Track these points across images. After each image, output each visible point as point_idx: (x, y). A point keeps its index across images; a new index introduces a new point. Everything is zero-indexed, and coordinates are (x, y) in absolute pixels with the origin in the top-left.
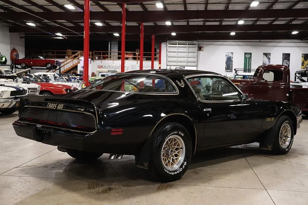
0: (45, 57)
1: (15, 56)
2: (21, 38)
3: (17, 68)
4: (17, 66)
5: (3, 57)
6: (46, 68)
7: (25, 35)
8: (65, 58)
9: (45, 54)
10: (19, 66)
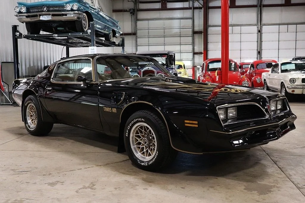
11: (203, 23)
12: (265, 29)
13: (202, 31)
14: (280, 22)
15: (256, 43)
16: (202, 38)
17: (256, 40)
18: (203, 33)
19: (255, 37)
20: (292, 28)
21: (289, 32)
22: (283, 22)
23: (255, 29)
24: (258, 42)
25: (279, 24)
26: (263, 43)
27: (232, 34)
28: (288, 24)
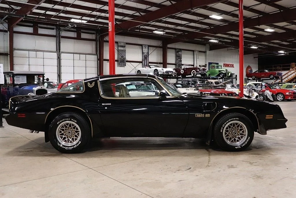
0: (269, 70)
1: (249, 72)
2: (254, 58)
3: (250, 80)
4: (249, 78)
5: (229, 73)
6: (269, 78)
7: (258, 55)
8: (290, 70)
9: (275, 68)
10: (251, 79)
11: (9, 46)
12: (63, 56)
13: (7, 54)
14: (74, 52)
15: (57, 67)
16: (8, 60)
17: (56, 65)
18: (9, 56)
19: (55, 62)
20: (83, 56)
21: (81, 60)
22: (76, 52)
23: (55, 55)
24: (58, 66)
25: (74, 53)
26: (62, 67)
27: (36, 58)
28: (80, 54)
